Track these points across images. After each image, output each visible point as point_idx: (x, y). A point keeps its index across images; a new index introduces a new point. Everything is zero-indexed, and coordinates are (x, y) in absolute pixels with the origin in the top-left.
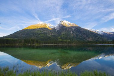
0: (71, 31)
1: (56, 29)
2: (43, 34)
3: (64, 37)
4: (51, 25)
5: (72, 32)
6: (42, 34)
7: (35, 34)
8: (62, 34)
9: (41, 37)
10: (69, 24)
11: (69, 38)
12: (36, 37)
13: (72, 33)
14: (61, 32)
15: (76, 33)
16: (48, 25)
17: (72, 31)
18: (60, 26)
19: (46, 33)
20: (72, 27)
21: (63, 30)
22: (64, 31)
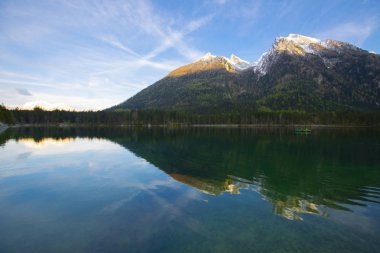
0: (316, 75)
1: (258, 72)
2: (208, 92)
3: (280, 99)
4: (241, 61)
5: (320, 80)
6: (205, 92)
7: (186, 94)
8: (278, 87)
9: (203, 103)
10: (312, 46)
11: (304, 103)
12: (187, 103)
13: (323, 82)
14: (275, 80)
15: (342, 81)
16: (229, 61)
17: (324, 75)
18: (270, 60)
19: (220, 90)
20: (324, 56)
21: (283, 75)
22: (287, 76)
